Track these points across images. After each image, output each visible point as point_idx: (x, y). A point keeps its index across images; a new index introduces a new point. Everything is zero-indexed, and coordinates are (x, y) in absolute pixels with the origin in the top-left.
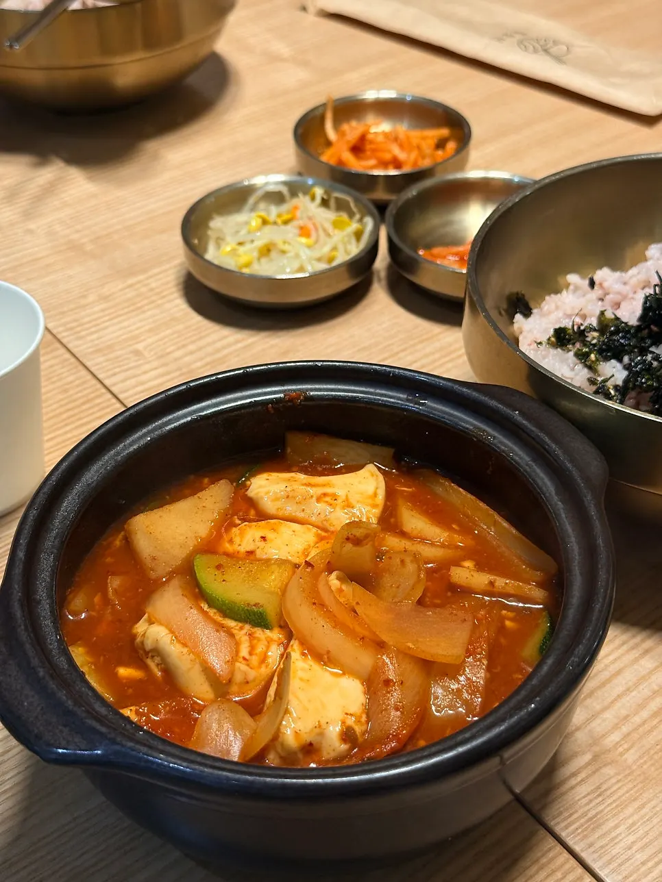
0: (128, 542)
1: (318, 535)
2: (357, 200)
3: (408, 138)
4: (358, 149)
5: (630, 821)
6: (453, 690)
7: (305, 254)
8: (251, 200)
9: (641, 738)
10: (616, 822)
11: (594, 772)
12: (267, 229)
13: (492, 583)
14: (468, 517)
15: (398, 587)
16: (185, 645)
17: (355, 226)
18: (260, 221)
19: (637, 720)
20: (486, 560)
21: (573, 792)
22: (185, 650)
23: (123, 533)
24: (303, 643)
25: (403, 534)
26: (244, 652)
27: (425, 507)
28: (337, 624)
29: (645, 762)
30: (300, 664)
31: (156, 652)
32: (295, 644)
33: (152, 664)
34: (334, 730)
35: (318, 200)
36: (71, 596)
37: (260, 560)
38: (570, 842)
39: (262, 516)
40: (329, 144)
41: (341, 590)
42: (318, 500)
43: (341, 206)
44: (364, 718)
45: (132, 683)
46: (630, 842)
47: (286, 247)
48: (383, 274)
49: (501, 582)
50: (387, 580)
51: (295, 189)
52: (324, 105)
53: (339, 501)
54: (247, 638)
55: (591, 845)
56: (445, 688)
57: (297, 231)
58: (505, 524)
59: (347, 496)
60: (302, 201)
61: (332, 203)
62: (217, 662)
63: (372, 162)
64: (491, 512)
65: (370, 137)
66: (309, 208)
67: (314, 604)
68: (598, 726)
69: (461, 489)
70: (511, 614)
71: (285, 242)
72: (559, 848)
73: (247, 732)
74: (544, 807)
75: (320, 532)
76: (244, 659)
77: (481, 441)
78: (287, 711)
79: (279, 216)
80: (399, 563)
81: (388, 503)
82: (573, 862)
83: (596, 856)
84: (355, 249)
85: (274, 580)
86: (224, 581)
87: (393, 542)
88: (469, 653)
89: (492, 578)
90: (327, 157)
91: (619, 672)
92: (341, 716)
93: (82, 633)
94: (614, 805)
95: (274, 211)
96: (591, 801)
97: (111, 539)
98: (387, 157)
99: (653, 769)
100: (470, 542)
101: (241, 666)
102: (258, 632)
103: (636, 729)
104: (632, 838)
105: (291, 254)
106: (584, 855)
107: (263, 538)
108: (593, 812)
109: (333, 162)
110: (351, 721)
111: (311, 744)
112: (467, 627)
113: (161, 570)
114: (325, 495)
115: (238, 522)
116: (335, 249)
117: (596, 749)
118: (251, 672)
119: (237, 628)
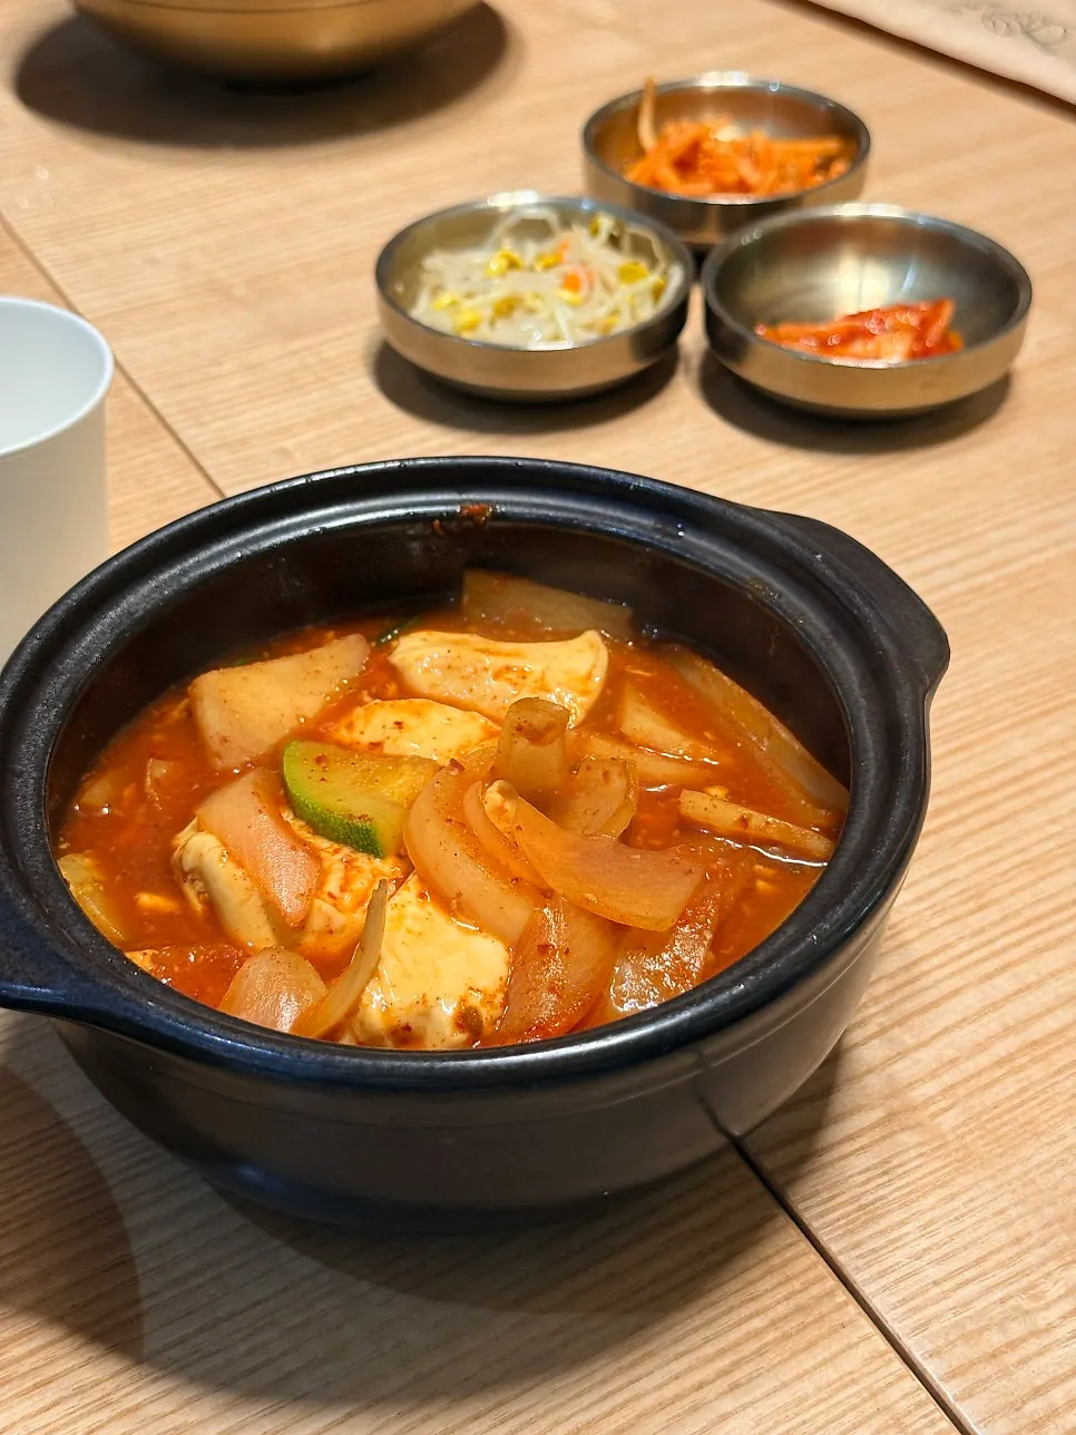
0: (190, 714)
1: (485, 728)
2: (662, 238)
3: (768, 152)
4: (686, 164)
5: (927, 1217)
6: (649, 972)
7: (564, 317)
8: (499, 230)
9: (970, 1095)
10: (905, 1216)
11: (884, 1138)
12: (514, 276)
13: (744, 821)
14: (732, 722)
15: (594, 814)
16: (240, 864)
17: (653, 279)
18: (504, 263)
19: (969, 1067)
20: (747, 786)
21: (843, 1163)
22: (239, 873)
23: (185, 701)
24: (422, 880)
25: (622, 738)
26: (333, 885)
27: (666, 702)
28: (478, 852)
29: (971, 1132)
30: (407, 905)
31: (198, 874)
32: (412, 880)
33: (191, 892)
34: (448, 1010)
35: (603, 236)
36: (89, 783)
37: (386, 756)
38: (824, 1238)
39: (406, 692)
40: (641, 153)
41: (501, 810)
42: (497, 676)
43: (640, 247)
44: (500, 997)
45: (156, 917)
46: (919, 1248)
47: (538, 304)
48: (695, 362)
49: (758, 820)
50: (581, 803)
51: (568, 213)
52: (641, 92)
53: (529, 681)
54: (342, 866)
55: (857, 1245)
56: (638, 969)
57: (558, 281)
58: (785, 734)
59: (543, 673)
60: (579, 233)
61: (626, 243)
62: (289, 903)
63: (706, 186)
64: (767, 714)
65: (707, 146)
66: (589, 248)
67: (450, 821)
68: (903, 1070)
69: (726, 678)
70: (769, 872)
71: (537, 296)
72: (805, 1245)
73: (309, 998)
74: (792, 1181)
75: (490, 723)
76: (330, 895)
77: (758, 600)
78: (375, 973)
79: (539, 258)
80: (601, 778)
81: (609, 692)
82: (823, 1268)
83: (860, 1262)
84: (648, 312)
85: (400, 786)
86: (323, 780)
87: (601, 747)
88: (684, 919)
89: (746, 812)
90: (635, 174)
91: (955, 993)
92: (461, 991)
93: (96, 838)
94: (907, 1190)
95: (531, 250)
96: (869, 1180)
97: (165, 709)
98: (730, 178)
99: (981, 1142)
100: (728, 760)
101: (323, 905)
102: (362, 860)
103: (967, 1080)
104: (925, 1243)
105: (543, 314)
106: (842, 1260)
107: (399, 725)
108: (871, 1197)
109: (643, 183)
110: (475, 1000)
111: (408, 1028)
112: (695, 878)
113: (230, 760)
114: (508, 669)
115: (367, 698)
116: (615, 312)
117: (895, 1104)
118: (336, 917)
119: (331, 850)
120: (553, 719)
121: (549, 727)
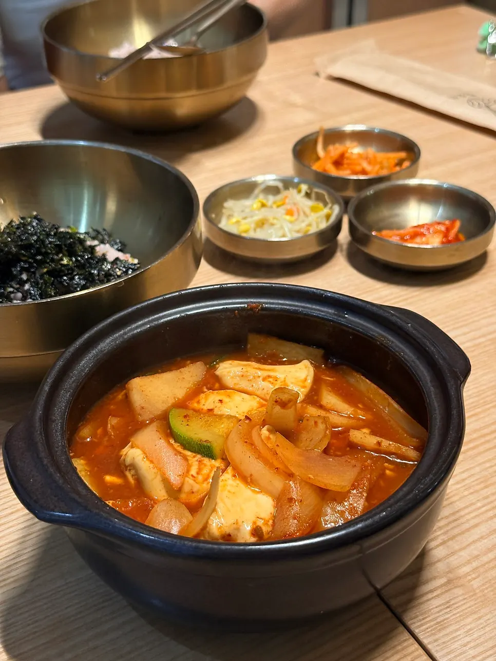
0: (127, 397)
1: (259, 403)
2: (329, 194)
3: (375, 157)
4: (338, 163)
5: (469, 627)
6: (339, 511)
7: (287, 227)
8: (257, 191)
9: (486, 571)
10: (458, 627)
11: (446, 591)
12: (263, 209)
13: (379, 444)
14: (370, 400)
15: (311, 441)
16: (152, 462)
17: (326, 211)
18: (259, 204)
19: (485, 559)
20: (378, 427)
21: (429, 603)
22: (152, 465)
23: (125, 391)
24: (234, 469)
25: (321, 407)
26: (193, 471)
27: (341, 391)
28: (259, 456)
29: (487, 588)
30: (228, 479)
31: (133, 467)
32: (230, 469)
33: (129, 475)
34: (248, 528)
35: (303, 193)
36: (81, 427)
37: (215, 415)
38: (421, 637)
39: (223, 387)
40: (318, 158)
41: (269, 438)
42: (264, 380)
43: (319, 198)
44: (271, 522)
45: (113, 486)
46: (466, 641)
47: (275, 221)
48: (345, 247)
49: (385, 443)
50: (304, 436)
51: (287, 184)
52: (318, 133)
53: (279, 382)
54: (197, 463)
55: (436, 641)
56: (333, 509)
57: (283, 212)
58: (396, 405)
59: (285, 378)
60: (292, 192)
61: (313, 195)
62: (174, 479)
63: (348, 172)
64: (387, 396)
65: (347, 155)
66: (297, 198)
67: (246, 442)
68: (454, 561)
69: (367, 380)
70: (391, 466)
71: (274, 218)
72: (412, 640)
73: (185, 521)
74: (405, 611)
75: (261, 400)
76: (192, 476)
77: (382, 344)
78: (214, 510)
79: (274, 203)
80: (314, 425)
81: (315, 387)
82: (421, 651)
83: (438, 648)
84: (323, 225)
85: (222, 428)
86: (187, 425)
87: (312, 411)
88: (354, 487)
89: (379, 439)
90: (316, 167)
91: (476, 525)
92: (253, 518)
93: (85, 451)
94: (458, 615)
95: (271, 199)
96: (441, 610)
97: (115, 394)
98: (358, 168)
99: (492, 593)
100: (370, 417)
101: (189, 481)
102: (206, 460)
103: (484, 565)
104: (468, 639)
105: (278, 226)
106: (429, 647)
107: (221, 401)
108: (442, 618)
109: (319, 170)
110: (260, 523)
111: (229, 535)
112: (356, 470)
113: (145, 416)
114: (269, 377)
115: (205, 390)
116: (309, 225)
117: (451, 576)
118: (196, 486)
119: (192, 456)
120: (292, 397)
121: (290, 401)
